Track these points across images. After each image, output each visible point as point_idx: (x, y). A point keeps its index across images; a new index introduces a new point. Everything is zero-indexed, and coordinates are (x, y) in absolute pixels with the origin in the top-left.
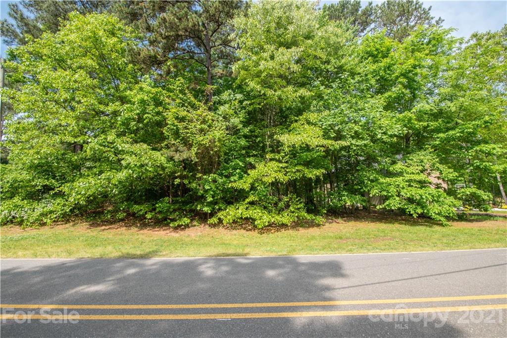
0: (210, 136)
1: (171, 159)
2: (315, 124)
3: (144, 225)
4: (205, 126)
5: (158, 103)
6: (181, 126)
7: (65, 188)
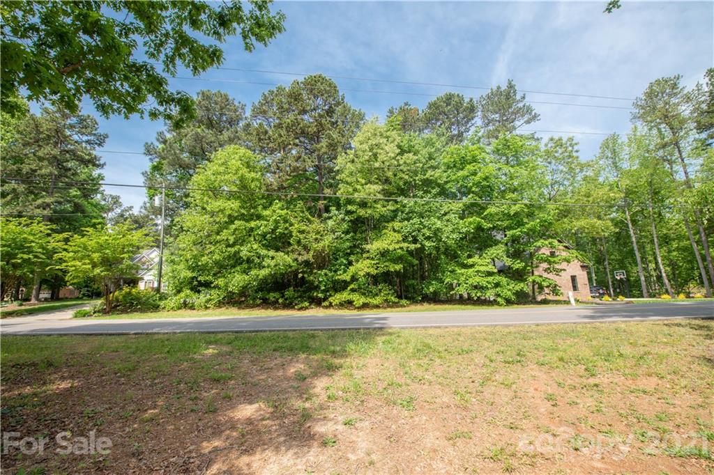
0: (321, 244)
1: (296, 260)
2: (399, 232)
3: (276, 309)
4: (318, 237)
5: (286, 221)
6: (302, 236)
7: (221, 282)
